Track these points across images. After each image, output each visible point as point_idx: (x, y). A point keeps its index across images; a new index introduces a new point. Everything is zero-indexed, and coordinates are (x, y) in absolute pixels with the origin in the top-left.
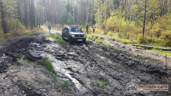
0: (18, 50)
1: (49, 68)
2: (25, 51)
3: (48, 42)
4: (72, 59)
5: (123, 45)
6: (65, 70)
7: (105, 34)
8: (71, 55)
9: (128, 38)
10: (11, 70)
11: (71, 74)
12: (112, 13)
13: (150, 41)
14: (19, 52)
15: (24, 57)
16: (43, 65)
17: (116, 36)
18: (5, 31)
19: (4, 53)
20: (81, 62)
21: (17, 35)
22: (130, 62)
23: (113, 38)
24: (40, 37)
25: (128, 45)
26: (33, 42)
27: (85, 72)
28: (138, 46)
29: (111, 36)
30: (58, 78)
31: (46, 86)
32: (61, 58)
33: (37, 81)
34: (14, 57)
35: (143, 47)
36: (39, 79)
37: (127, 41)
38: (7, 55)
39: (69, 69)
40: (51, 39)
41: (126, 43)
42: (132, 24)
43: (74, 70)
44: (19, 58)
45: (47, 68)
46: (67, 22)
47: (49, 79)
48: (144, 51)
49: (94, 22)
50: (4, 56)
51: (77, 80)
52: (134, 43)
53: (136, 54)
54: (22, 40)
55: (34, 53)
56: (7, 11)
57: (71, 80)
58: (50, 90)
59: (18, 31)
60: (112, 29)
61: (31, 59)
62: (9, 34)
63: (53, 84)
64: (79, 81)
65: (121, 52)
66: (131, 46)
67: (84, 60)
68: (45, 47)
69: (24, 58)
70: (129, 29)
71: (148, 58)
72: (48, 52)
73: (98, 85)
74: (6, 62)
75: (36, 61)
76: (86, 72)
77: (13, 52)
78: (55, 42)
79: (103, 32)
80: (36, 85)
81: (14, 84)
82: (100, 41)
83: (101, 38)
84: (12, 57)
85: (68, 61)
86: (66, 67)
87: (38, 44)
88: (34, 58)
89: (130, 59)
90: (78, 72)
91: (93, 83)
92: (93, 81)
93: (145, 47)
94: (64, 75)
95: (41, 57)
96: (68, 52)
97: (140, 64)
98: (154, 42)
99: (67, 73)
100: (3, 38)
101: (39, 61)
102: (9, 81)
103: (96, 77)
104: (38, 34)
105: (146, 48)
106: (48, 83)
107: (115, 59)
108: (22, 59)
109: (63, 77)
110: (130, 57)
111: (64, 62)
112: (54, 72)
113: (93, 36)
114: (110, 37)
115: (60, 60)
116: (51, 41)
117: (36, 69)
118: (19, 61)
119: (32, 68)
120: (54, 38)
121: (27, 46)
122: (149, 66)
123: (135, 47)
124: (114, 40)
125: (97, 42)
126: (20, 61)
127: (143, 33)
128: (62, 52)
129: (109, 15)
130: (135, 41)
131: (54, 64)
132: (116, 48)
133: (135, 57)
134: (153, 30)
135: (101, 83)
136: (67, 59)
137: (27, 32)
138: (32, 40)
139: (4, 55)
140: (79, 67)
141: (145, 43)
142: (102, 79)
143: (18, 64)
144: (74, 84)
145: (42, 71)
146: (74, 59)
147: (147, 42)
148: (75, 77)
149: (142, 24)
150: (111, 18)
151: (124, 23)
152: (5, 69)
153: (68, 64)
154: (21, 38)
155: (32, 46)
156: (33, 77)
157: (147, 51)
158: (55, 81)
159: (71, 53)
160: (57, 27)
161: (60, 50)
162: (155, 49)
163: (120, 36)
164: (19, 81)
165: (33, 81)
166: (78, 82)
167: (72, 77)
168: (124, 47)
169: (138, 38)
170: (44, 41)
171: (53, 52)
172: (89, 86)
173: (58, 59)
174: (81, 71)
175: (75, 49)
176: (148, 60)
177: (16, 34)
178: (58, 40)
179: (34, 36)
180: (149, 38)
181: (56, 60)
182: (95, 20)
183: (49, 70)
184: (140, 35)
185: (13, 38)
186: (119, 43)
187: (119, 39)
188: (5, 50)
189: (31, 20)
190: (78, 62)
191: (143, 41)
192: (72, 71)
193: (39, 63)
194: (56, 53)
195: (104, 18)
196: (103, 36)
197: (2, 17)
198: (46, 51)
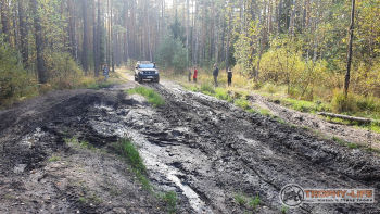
0: (67, 120)
1: (133, 161)
2: (82, 122)
3: (131, 103)
4: (184, 142)
5: (298, 114)
6: (166, 167)
7: (257, 87)
8: (180, 134)
9: (310, 98)
10: (54, 163)
11: (180, 177)
12: (274, 42)
13: (363, 107)
14: (69, 125)
15: (79, 134)
16: (119, 153)
17: (281, 93)
18: (43, 79)
19: (39, 124)
20: (204, 150)
21: (66, 87)
22: (315, 153)
23: (275, 96)
24: (113, 93)
25: (310, 115)
26: (99, 103)
27: (212, 174)
28: (333, 117)
29: (271, 92)
30: (151, 183)
31: (125, 202)
32: (160, 139)
33: (107, 190)
34: (59, 134)
35: (345, 119)
36: (112, 185)
37: (308, 104)
38: (44, 129)
39: (176, 165)
40: (138, 97)
41: (305, 110)
42: (320, 66)
43: (188, 167)
44: (69, 137)
45: (129, 162)
46: (173, 61)
47: (132, 187)
48: (349, 128)
49: (232, 62)
50: (38, 133)
51: (195, 190)
52: (323, 109)
53: (330, 135)
54: (75, 99)
55: (101, 128)
56: (48, 35)
57: (180, 191)
58: (136, 211)
59: (69, 79)
60: (273, 77)
61: (95, 140)
62: (48, 85)
63: (142, 198)
64: (198, 193)
65: (293, 129)
66: (317, 118)
67: (209, 145)
68: (124, 114)
69: (80, 138)
70: (312, 78)
71: (359, 146)
72: (131, 125)
73: (242, 205)
74: (42, 144)
75: (104, 145)
76: (213, 172)
77: (56, 123)
78: (146, 104)
79: (253, 84)
80: (105, 199)
81: (60, 194)
82: (245, 103)
83: (248, 97)
84: (56, 134)
85: (174, 147)
86: (170, 160)
87: (109, 109)
88: (102, 137)
89: (315, 147)
90: (196, 173)
91: (231, 199)
92: (230, 196)
93: (351, 120)
94: (164, 178)
95: (115, 137)
96: (175, 126)
97: (340, 160)
98: (372, 109)
99: (172, 175)
100: (36, 94)
101: (112, 144)
102: (49, 186)
103: (236, 186)
104: (110, 86)
105: (352, 123)
106: (131, 196)
107: (281, 145)
108: (75, 140)
109: (162, 184)
110: (316, 143)
111: (164, 149)
112: (143, 170)
113: (229, 92)
114: (268, 95)
115: (157, 143)
116: (137, 102)
117: (105, 162)
118: (70, 144)
119: (96, 160)
120: (143, 95)
121: (87, 111)
122: (360, 165)
123: (327, 118)
124: (277, 102)
125: (239, 106)
126: (72, 143)
127: (347, 87)
128: (160, 126)
129: (266, 46)
130: (327, 105)
131: (143, 153)
132: (282, 119)
133: (328, 142)
134: (369, 82)
135: (248, 201)
136: (172, 142)
137: (86, 80)
138: (96, 99)
139: (38, 129)
140: (197, 162)
141: (350, 110)
142: (250, 190)
143: (68, 151)
144: (187, 199)
145: (118, 168)
146: (188, 142)
147: (355, 107)
148: (189, 185)
149: (343, 66)
150: (271, 52)
151: (301, 65)
152: (41, 159)
153: (174, 153)
154: (74, 93)
155: (96, 111)
156: (99, 179)
157: (356, 128)
158: (146, 191)
159: (181, 130)
161: (156, 121)
162: (376, 124)
163: (292, 94)
164: (69, 188)
165: (99, 190)
166: (196, 195)
167: (183, 183)
168: (301, 119)
169: (334, 100)
170: (123, 102)
171: (142, 127)
172: (222, 207)
173: (152, 142)
174: (202, 171)
175: (188, 120)
176: (358, 150)
177: (63, 86)
178: (152, 99)
179: (100, 91)
180: (359, 98)
181: (148, 144)
182: (235, 55)
183: (134, 167)
184: (339, 93)
185: (56, 94)
186: (290, 110)
187: (290, 100)
188: (41, 119)
189: (95, 55)
190: (197, 151)
191: (344, 107)
192: (182, 169)
193: (112, 150)
194: (147, 128)
195: (254, 51)
196: (253, 93)
197: (37, 49)
198: (126, 124)
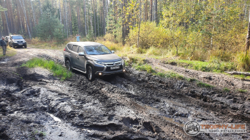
3: (36, 78)
40: (40, 71)
68: (35, 93)
72: (52, 111)
78: (52, 77)
83: (145, 61)
87: (12, 88)
116: (42, 77)
160: (33, 44)
170: (24, 77)
178: (57, 72)
186: (191, 70)
194: (81, 116)
198: (45, 109)
